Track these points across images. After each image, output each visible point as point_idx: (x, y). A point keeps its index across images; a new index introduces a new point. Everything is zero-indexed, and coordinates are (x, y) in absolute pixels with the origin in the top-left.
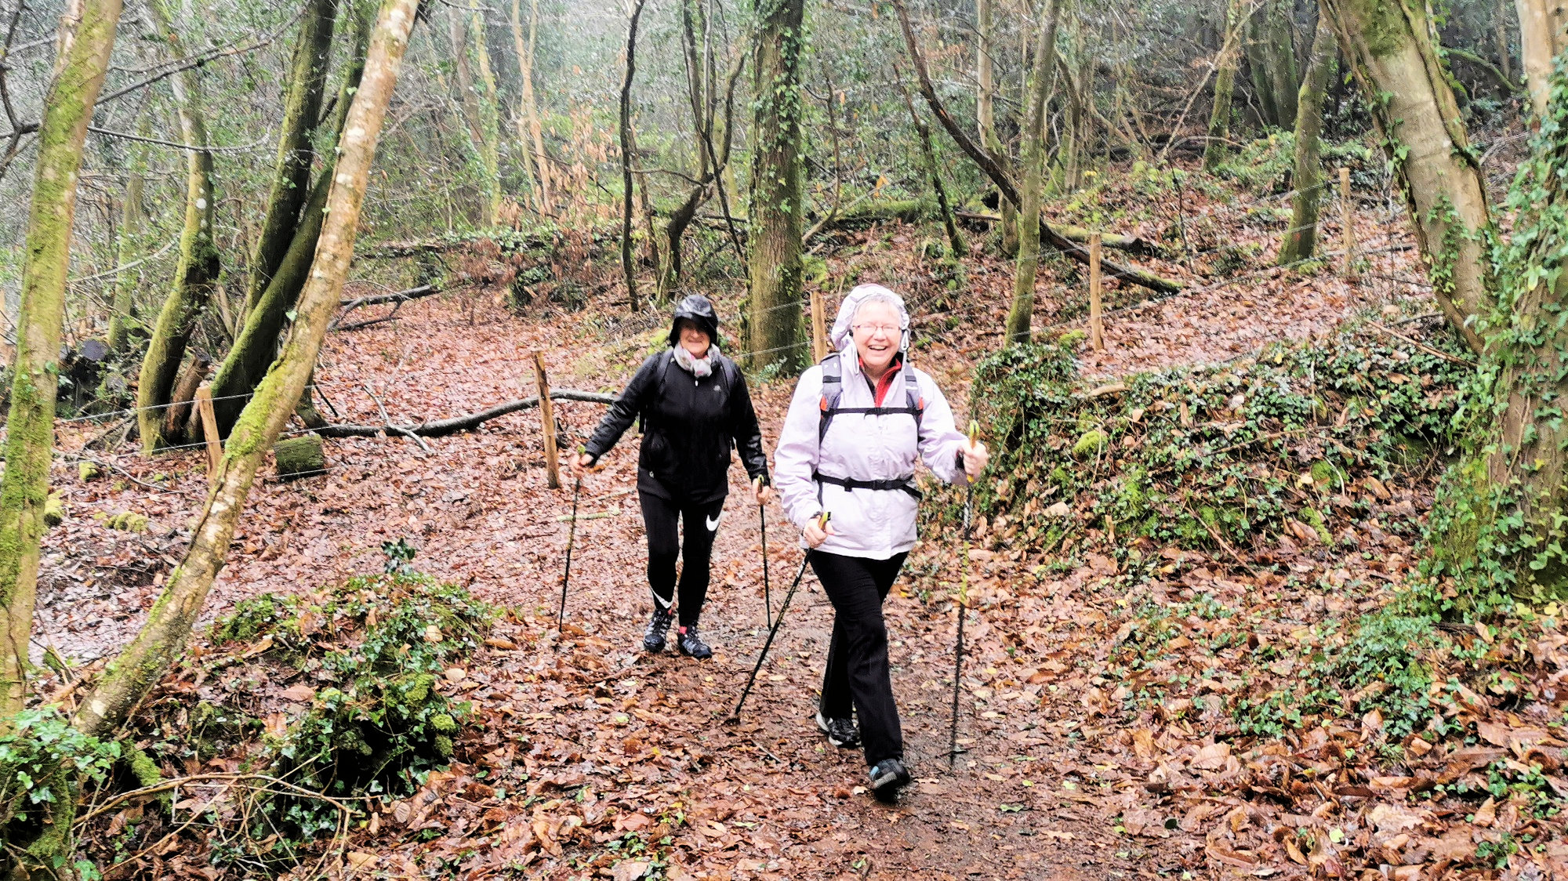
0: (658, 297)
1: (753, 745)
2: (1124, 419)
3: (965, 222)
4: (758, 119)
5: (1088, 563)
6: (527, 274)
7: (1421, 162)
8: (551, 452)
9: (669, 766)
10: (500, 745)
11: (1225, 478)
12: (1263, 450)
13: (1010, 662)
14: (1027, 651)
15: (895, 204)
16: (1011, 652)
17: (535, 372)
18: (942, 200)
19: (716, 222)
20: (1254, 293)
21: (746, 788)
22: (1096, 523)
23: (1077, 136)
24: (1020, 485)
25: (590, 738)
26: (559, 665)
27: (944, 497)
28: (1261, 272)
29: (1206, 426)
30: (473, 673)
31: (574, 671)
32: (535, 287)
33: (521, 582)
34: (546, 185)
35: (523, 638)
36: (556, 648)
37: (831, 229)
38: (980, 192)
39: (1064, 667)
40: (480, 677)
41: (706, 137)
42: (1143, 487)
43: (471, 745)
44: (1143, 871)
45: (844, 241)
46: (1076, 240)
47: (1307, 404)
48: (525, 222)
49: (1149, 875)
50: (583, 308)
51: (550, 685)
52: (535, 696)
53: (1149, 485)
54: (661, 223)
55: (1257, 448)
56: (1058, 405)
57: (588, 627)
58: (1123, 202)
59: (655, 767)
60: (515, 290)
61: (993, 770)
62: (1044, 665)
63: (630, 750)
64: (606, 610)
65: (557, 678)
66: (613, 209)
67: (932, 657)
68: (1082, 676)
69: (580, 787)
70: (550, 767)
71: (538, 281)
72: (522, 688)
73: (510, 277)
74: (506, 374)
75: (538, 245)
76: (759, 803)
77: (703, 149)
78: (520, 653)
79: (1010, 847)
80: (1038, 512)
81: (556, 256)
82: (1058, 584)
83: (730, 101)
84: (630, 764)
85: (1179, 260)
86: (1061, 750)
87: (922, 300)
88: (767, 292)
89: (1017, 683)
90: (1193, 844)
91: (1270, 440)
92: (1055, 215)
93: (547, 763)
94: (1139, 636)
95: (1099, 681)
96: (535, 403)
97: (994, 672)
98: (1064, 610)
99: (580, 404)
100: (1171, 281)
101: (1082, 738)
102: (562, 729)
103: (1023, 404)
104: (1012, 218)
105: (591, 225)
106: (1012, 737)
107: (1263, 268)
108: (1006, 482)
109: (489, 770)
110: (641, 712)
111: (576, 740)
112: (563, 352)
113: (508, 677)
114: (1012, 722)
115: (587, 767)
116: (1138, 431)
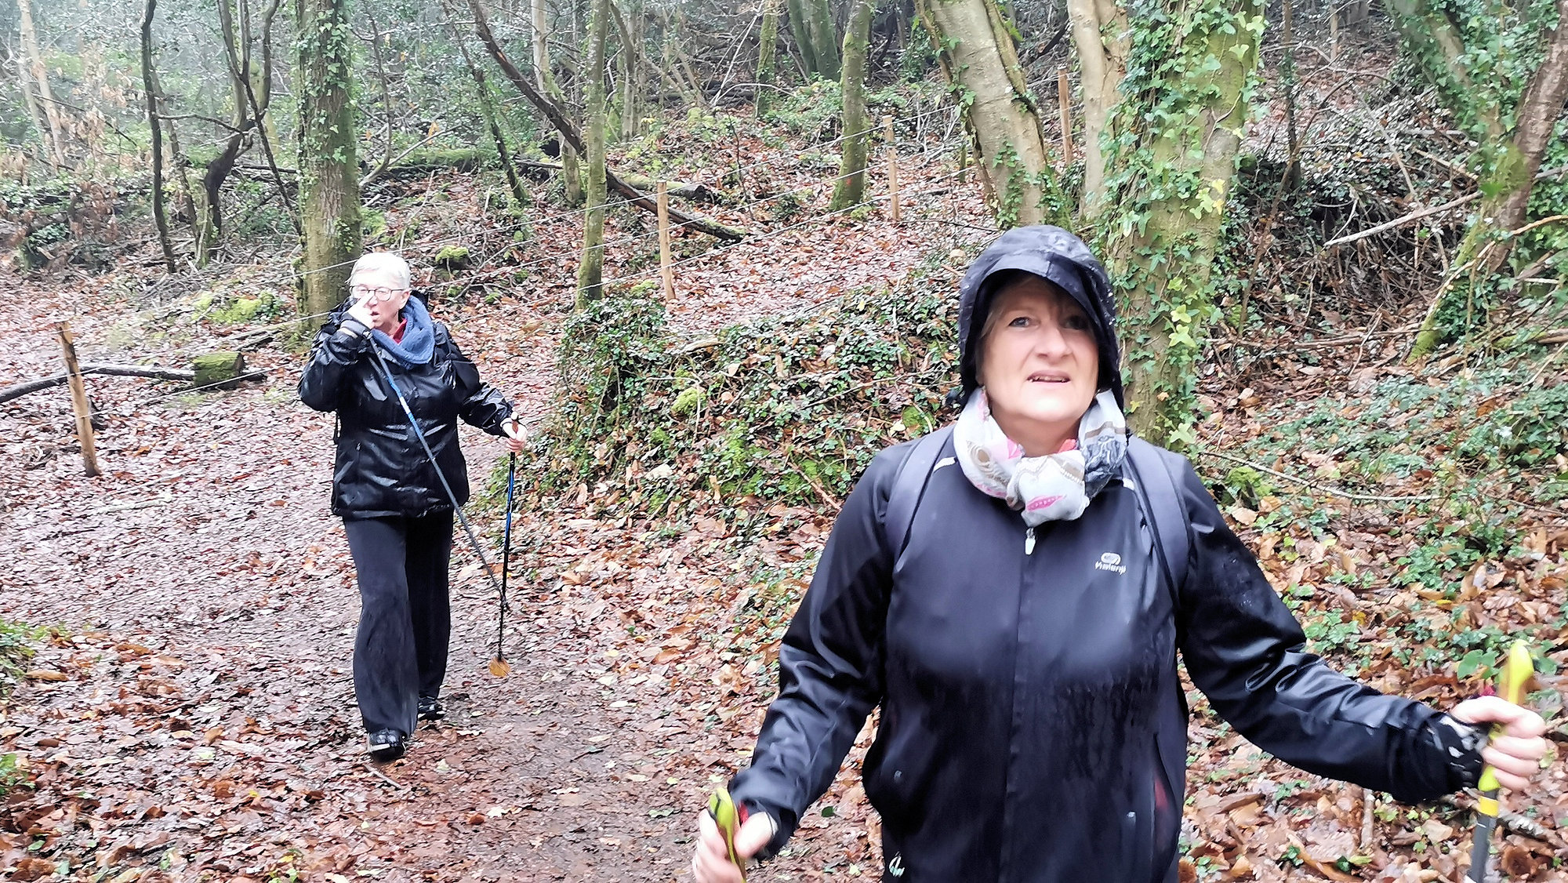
0: (198, 258)
1: (366, 771)
2: (720, 374)
3: (525, 170)
4: (303, 60)
5: (696, 528)
6: (42, 233)
7: (985, 108)
8: (86, 436)
9: (271, 809)
10: (57, 806)
11: (824, 430)
12: (856, 399)
13: (630, 641)
14: (646, 627)
15: (450, 152)
16: (631, 630)
17: (61, 346)
18: (501, 147)
19: (258, 173)
20: (811, 238)
21: (365, 825)
22: (700, 484)
23: (631, 81)
24: (620, 447)
25: (170, 784)
26: (123, 694)
27: (539, 464)
28: (816, 218)
29: (802, 378)
30: (14, 715)
31: (140, 699)
32: (51, 247)
33: (60, 587)
34: (56, 133)
35: (74, 664)
36: (115, 674)
37: (385, 179)
38: (537, 139)
39: (689, 643)
40: (23, 720)
41: (243, 79)
42: (746, 444)
43: (20, 809)
44: (810, 871)
45: (398, 192)
46: (639, 188)
47: (892, 352)
48: (35, 175)
49: (816, 874)
50: (110, 270)
51: (114, 721)
52: (96, 737)
53: (750, 441)
54: (196, 174)
55: (852, 397)
56: (653, 361)
57: (151, 642)
58: (682, 149)
59: (254, 812)
60: (27, 252)
61: (635, 770)
62: (667, 643)
63: (222, 794)
64: (169, 615)
65: (120, 712)
66: (138, 158)
67: (547, 644)
68: (708, 651)
69: (165, 848)
70: (124, 827)
71: (55, 240)
72: (78, 728)
73: (20, 237)
74: (24, 347)
75: (50, 200)
76: (382, 843)
77: (240, 92)
78: (72, 684)
79: (667, 861)
80: (640, 475)
81: (74, 213)
82: (669, 551)
83: (267, 40)
84: (223, 812)
85: (739, 207)
86: (700, 737)
87: (490, 252)
88: (324, 248)
89: (642, 664)
90: (855, 832)
91: (863, 389)
92: (616, 163)
93: (118, 823)
94: (758, 601)
95: (728, 656)
96: (62, 381)
97: (615, 654)
98: (679, 578)
99: (116, 379)
100: (733, 228)
101: (719, 722)
102: (134, 776)
103: (617, 362)
104: (573, 166)
105: (113, 177)
106: (648, 728)
107: (818, 214)
108: (604, 445)
109: (43, 838)
110: (230, 745)
111: (153, 787)
112: (90, 321)
113: (60, 716)
114: (645, 711)
115: (170, 821)
116: (735, 386)
